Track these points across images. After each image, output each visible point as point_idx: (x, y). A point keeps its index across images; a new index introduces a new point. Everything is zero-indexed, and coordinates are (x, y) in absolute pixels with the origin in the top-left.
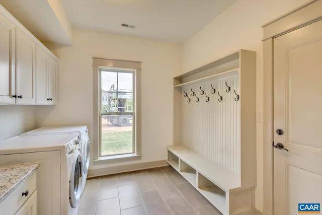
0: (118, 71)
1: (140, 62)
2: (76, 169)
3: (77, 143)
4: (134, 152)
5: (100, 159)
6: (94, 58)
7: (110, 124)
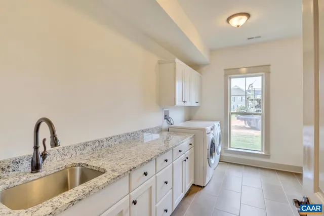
0: (246, 77)
1: (269, 65)
2: (211, 145)
3: (212, 129)
4: (262, 151)
5: (229, 149)
6: (225, 70)
7: (247, 126)
